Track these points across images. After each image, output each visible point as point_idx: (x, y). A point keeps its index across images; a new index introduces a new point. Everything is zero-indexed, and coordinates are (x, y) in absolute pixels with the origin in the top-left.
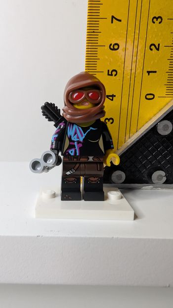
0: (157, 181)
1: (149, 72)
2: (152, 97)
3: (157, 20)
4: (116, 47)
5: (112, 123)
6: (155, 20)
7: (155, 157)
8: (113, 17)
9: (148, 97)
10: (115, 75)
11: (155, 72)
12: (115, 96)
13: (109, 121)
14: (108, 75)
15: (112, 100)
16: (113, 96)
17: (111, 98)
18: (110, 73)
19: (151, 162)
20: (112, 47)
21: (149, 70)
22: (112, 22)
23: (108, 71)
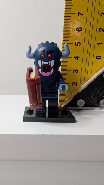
0: (102, 105)
1: (98, 44)
2: (100, 57)
3: (103, 15)
4: (80, 29)
5: (77, 73)
6: (102, 14)
7: (101, 92)
8: (79, 13)
9: (98, 58)
10: (79, 45)
11: (102, 44)
12: (79, 57)
13: (75, 71)
14: (76, 45)
15: (77, 59)
16: (78, 57)
17: (77, 58)
18: (76, 44)
19: (99, 95)
20: (78, 29)
21: (98, 43)
22: (78, 16)
23: (76, 43)
